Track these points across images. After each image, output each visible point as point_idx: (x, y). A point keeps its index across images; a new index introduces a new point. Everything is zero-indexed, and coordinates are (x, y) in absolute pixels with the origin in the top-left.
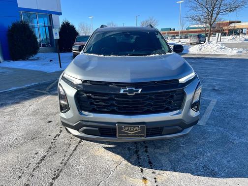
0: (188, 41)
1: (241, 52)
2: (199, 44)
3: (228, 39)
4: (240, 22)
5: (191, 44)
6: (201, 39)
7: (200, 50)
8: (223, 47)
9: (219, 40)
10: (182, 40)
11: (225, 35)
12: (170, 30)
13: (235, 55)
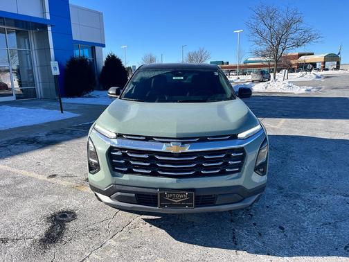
0: (249, 77)
1: (310, 90)
2: (262, 81)
3: (296, 76)
4: (312, 54)
5: (253, 81)
6: (265, 76)
7: (266, 88)
8: (290, 85)
9: (286, 78)
10: (242, 77)
11: (293, 70)
12: (223, 63)
13: (302, 94)
